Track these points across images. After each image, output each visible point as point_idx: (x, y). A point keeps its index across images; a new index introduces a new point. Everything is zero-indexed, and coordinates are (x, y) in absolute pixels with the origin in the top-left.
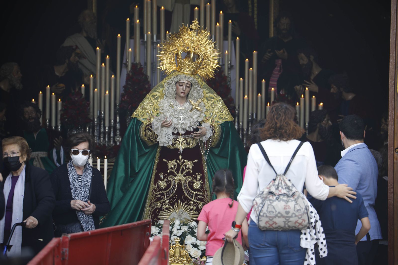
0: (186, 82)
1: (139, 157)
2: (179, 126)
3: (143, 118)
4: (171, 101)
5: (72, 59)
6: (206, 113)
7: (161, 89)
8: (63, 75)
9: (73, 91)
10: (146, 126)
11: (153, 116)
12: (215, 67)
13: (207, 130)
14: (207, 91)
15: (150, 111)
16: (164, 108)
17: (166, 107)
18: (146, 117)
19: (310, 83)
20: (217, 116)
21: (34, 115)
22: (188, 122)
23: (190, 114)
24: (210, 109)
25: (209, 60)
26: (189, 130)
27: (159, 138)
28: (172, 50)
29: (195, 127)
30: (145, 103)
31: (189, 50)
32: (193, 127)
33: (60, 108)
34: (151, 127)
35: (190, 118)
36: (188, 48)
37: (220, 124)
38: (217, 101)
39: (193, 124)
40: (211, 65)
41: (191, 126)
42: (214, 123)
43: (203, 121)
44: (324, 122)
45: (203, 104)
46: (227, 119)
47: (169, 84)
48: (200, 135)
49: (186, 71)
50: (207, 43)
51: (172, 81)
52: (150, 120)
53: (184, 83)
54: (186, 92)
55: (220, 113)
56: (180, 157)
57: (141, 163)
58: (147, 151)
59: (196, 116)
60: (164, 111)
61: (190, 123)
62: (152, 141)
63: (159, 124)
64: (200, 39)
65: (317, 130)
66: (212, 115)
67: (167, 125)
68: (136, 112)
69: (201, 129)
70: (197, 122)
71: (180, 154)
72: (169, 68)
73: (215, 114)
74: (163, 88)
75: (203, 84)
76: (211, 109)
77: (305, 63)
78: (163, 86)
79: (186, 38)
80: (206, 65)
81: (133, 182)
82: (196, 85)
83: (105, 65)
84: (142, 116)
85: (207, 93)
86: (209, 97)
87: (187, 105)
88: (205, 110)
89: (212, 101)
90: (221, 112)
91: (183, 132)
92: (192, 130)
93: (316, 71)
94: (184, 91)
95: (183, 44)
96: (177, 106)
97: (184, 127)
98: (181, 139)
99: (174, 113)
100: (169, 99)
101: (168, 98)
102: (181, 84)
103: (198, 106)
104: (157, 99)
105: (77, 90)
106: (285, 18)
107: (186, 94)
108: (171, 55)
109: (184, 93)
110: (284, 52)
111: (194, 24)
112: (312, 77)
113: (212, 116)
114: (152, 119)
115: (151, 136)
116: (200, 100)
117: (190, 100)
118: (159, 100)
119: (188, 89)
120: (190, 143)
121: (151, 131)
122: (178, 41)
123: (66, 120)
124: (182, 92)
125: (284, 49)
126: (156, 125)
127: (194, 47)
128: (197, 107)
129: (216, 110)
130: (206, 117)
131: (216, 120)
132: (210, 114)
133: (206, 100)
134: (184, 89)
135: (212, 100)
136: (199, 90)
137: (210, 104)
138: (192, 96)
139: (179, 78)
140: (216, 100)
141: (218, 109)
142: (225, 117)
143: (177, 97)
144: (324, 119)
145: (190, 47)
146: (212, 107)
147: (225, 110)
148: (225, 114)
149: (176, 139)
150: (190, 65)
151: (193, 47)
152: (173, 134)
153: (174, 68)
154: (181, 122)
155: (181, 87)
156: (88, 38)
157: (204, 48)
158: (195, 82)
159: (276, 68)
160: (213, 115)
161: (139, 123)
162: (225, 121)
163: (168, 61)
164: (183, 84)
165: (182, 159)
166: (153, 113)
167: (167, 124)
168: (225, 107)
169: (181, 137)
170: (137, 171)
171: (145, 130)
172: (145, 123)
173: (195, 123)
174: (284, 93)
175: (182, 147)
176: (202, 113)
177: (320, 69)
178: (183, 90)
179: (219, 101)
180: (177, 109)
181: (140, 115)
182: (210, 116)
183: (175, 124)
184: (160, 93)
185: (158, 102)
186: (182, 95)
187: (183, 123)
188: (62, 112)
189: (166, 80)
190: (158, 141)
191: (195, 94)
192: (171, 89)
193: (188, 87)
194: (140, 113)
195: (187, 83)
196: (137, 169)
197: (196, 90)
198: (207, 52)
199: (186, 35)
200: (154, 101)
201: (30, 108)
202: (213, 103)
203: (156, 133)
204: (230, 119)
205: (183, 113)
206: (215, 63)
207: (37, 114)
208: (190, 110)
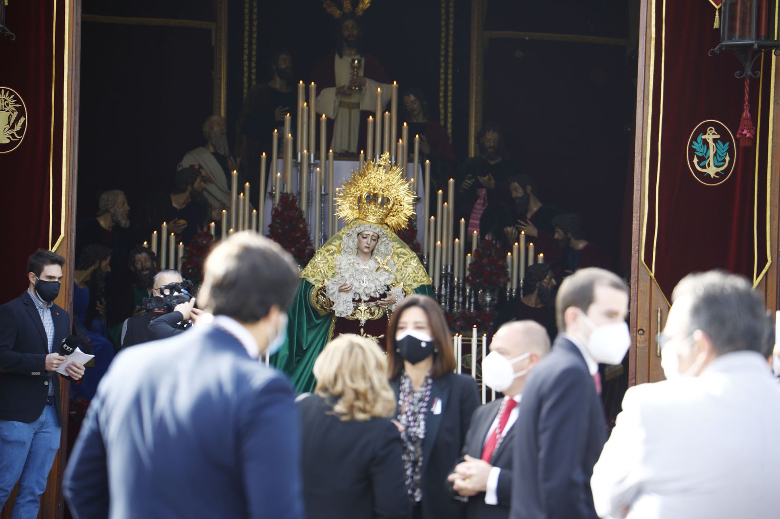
0: (371, 233)
1: (307, 329)
2: (361, 291)
3: (315, 279)
4: (350, 257)
5: (196, 185)
6: (396, 274)
7: (338, 242)
8: (184, 206)
9: (200, 232)
10: (319, 290)
11: (327, 276)
12: (409, 215)
13: (398, 297)
14: (399, 246)
15: (324, 270)
16: (342, 267)
17: (345, 266)
18: (319, 278)
19: (526, 225)
20: (411, 278)
21: (148, 264)
22: (373, 285)
23: (376, 275)
24: (401, 269)
25: (401, 205)
26: (375, 296)
27: (336, 306)
28: (354, 192)
29: (382, 292)
30: (316, 260)
31: (376, 192)
32: (379, 293)
33: (181, 254)
34: (325, 291)
35: (376, 281)
36: (374, 189)
37: (415, 289)
38: (411, 258)
39: (379, 288)
40: (403, 212)
41: (377, 291)
42: (407, 287)
43: (392, 284)
44: (545, 280)
45: (392, 263)
46: (423, 282)
47: (349, 235)
48: (388, 303)
49: (372, 219)
50: (400, 183)
51: (353, 231)
52: (323, 281)
53: (369, 234)
54: (371, 246)
55: (414, 275)
56: (362, 330)
57: (310, 338)
58: (318, 322)
59: (384, 279)
60: (342, 270)
61: (376, 287)
62: (325, 309)
63: (336, 288)
64: (391, 178)
65: (537, 291)
66: (404, 277)
67: (346, 290)
68: (305, 271)
69: (390, 295)
70: (385, 285)
71: (361, 327)
72: (349, 215)
73: (408, 276)
74: (340, 241)
75: (393, 236)
76: (403, 268)
77: (520, 195)
78: (341, 238)
79: (373, 176)
80: (398, 212)
81: (299, 362)
82: (384, 238)
83: (244, 195)
84: (313, 276)
85: (398, 248)
86: (401, 253)
87: (371, 264)
88: (395, 270)
89: (404, 258)
90: (416, 273)
91: (367, 299)
92: (378, 296)
93: (535, 207)
94: (369, 245)
95: (368, 184)
96: (358, 264)
97: (367, 292)
98: (363, 307)
99: (355, 273)
100: (348, 255)
101: (347, 253)
102: (365, 236)
103: (387, 265)
104: (332, 254)
105: (205, 230)
106: (491, 132)
107: (371, 249)
108: (353, 198)
109: (369, 248)
110: (490, 179)
111: (383, 159)
112: (529, 216)
113: (405, 279)
114: (326, 281)
115: (325, 302)
116: (389, 257)
117: (376, 257)
118: (335, 256)
119: (373, 243)
120: (374, 312)
121: (324, 296)
122: (361, 181)
123: (190, 271)
124: (366, 247)
125: (490, 175)
126: (332, 289)
127: (383, 188)
128: (385, 267)
129: (410, 270)
130: (396, 279)
131: (409, 283)
132: (402, 275)
133: (396, 257)
134: (369, 243)
135: (404, 256)
136: (388, 244)
137: (402, 262)
138: (379, 252)
139: (362, 228)
140: (409, 258)
141: (412, 268)
142: (421, 279)
143: (359, 252)
144: (546, 275)
145: (377, 188)
146: (404, 267)
147: (421, 270)
148: (421, 275)
149: (357, 307)
150: (377, 212)
151: (381, 188)
152: (354, 300)
153: (356, 215)
154: (364, 285)
155: (365, 240)
156: (216, 155)
157: (395, 190)
158: (383, 234)
159: (478, 201)
160: (406, 277)
161: (308, 286)
162: (422, 286)
163: (348, 205)
164: (368, 236)
165: (364, 334)
166: (327, 272)
167: (346, 288)
168: (421, 267)
169: (363, 304)
170: (305, 349)
171: (317, 296)
172: (316, 286)
173: (382, 286)
174: (490, 239)
175: (365, 318)
176: (391, 273)
177: (540, 205)
178: (367, 244)
179: (413, 259)
180: (359, 268)
181: (310, 275)
182: (401, 277)
183: (356, 288)
184: (336, 246)
185: (334, 258)
186: (366, 250)
187: (366, 287)
188: (185, 260)
189: (344, 230)
190: (334, 309)
191: (382, 248)
192: (351, 243)
193: (374, 240)
194: (311, 272)
195: (373, 235)
196: (306, 346)
197: (384, 244)
198: (399, 194)
199: (373, 172)
200: (329, 258)
201: (144, 255)
202: (406, 261)
203: (331, 300)
204: (427, 282)
205: (366, 274)
206: (409, 210)
207: (152, 263)
208: (375, 270)
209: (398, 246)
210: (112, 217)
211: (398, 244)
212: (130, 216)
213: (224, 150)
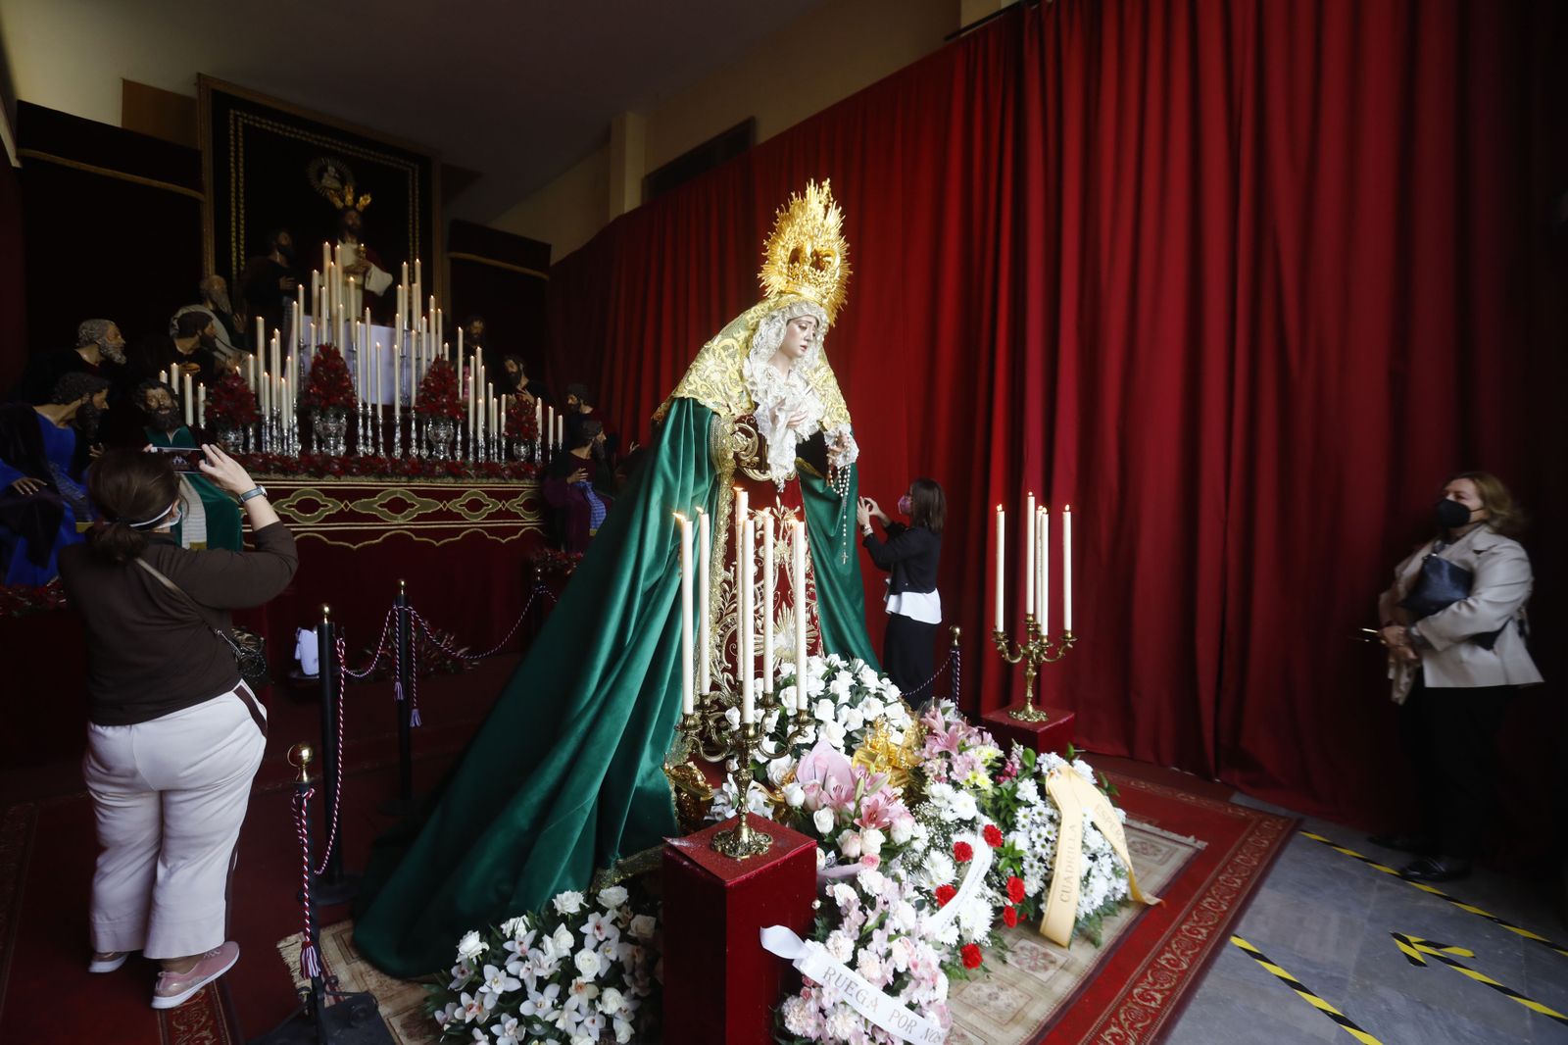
3: (713, 399)
4: (762, 364)
7: (743, 333)
10: (735, 423)
29: (812, 433)
34: (754, 426)
39: (812, 425)
43: (821, 419)
47: (773, 322)
51: (784, 314)
56: (778, 501)
58: (709, 485)
66: (827, 407)
67: (796, 423)
68: (689, 384)
71: (778, 494)
77: (515, 371)
87: (795, 380)
92: (807, 439)
94: (809, 342)
104: (732, 356)
109: (805, 348)
115: (747, 447)
124: (803, 346)
130: (823, 410)
143: (778, 356)
153: (782, 286)
155: (804, 333)
164: (809, 324)
165: (781, 507)
166: (730, 389)
167: (799, 421)
171: (733, 433)
172: (723, 413)
173: (815, 422)
178: (806, 340)
181: (701, 393)
184: (738, 342)
186: (800, 352)
192: (773, 336)
202: (826, 381)
203: (769, 442)
207: (172, 402)
210: (100, 349)
212: (125, 351)
213: (226, 308)
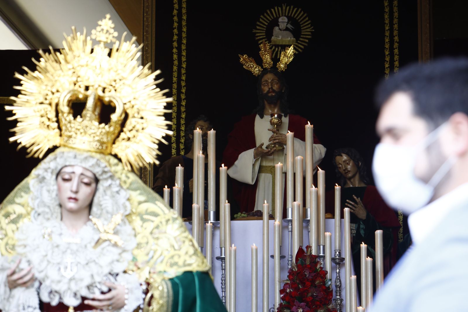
0: (78, 170)
2: (62, 287)
6: (135, 251)
7: (26, 197)
13: (131, 292)
14: (140, 198)
16: (30, 242)
17: (34, 240)
20: (166, 258)
22: (85, 274)
23: (92, 253)
24: (147, 243)
25: (142, 119)
31: (89, 92)
35: (92, 265)
36: (86, 88)
37: (171, 280)
38: (168, 221)
40: (147, 130)
42: (154, 276)
43: (126, 272)
46: (190, 265)
47: (41, 180)
48: (109, 305)
49: (79, 142)
51: (47, 170)
53: (73, 173)
54: (83, 197)
55: (172, 252)
59: (108, 261)
60: (28, 249)
61: (92, 276)
66: (152, 257)
67: (21, 282)
69: (114, 288)
72: (41, 139)
73: (161, 255)
74: (28, 194)
75: (130, 180)
76: (151, 241)
78: (27, 188)
79: (83, 62)
80: (137, 131)
82: (107, 180)
85: (140, 203)
86: (147, 212)
87: (85, 234)
89: (153, 221)
90: (175, 250)
94: (76, 194)
96: (60, 234)
97: (74, 288)
99: (50, 253)
101: (40, 217)
102: (67, 177)
103: (116, 235)
104: (14, 222)
107: (84, 204)
109: (76, 199)
111: (102, 29)
113: (153, 261)
116: (117, 218)
117: (93, 220)
118: (20, 224)
119: (86, 190)
124: (72, 199)
128: (111, 237)
129: (164, 244)
130: (134, 261)
131: (160, 267)
132: (148, 254)
133: (138, 221)
134: (75, 189)
135: (154, 219)
136: (117, 192)
137: (148, 230)
140: (164, 221)
141: (169, 241)
142: (185, 261)
145: (92, 85)
146: (154, 238)
147: (187, 243)
148: (187, 253)
153: (54, 140)
154: (68, 274)
155: (67, 185)
160: (155, 257)
162: (187, 273)
164: (73, 175)
168: (186, 237)
176: (124, 251)
178: (72, 192)
179: (171, 222)
180: (60, 242)
182: (146, 258)
183: (53, 281)
184: (22, 206)
185: (17, 228)
187: (73, 278)
192: (45, 194)
193: (88, 184)
195: (82, 174)
197: (108, 192)
198: (137, 97)
200: (9, 228)
202: (157, 227)
204: (198, 266)
205: (73, 253)
208: (93, 244)
209: (142, 198)
211: (140, 194)
